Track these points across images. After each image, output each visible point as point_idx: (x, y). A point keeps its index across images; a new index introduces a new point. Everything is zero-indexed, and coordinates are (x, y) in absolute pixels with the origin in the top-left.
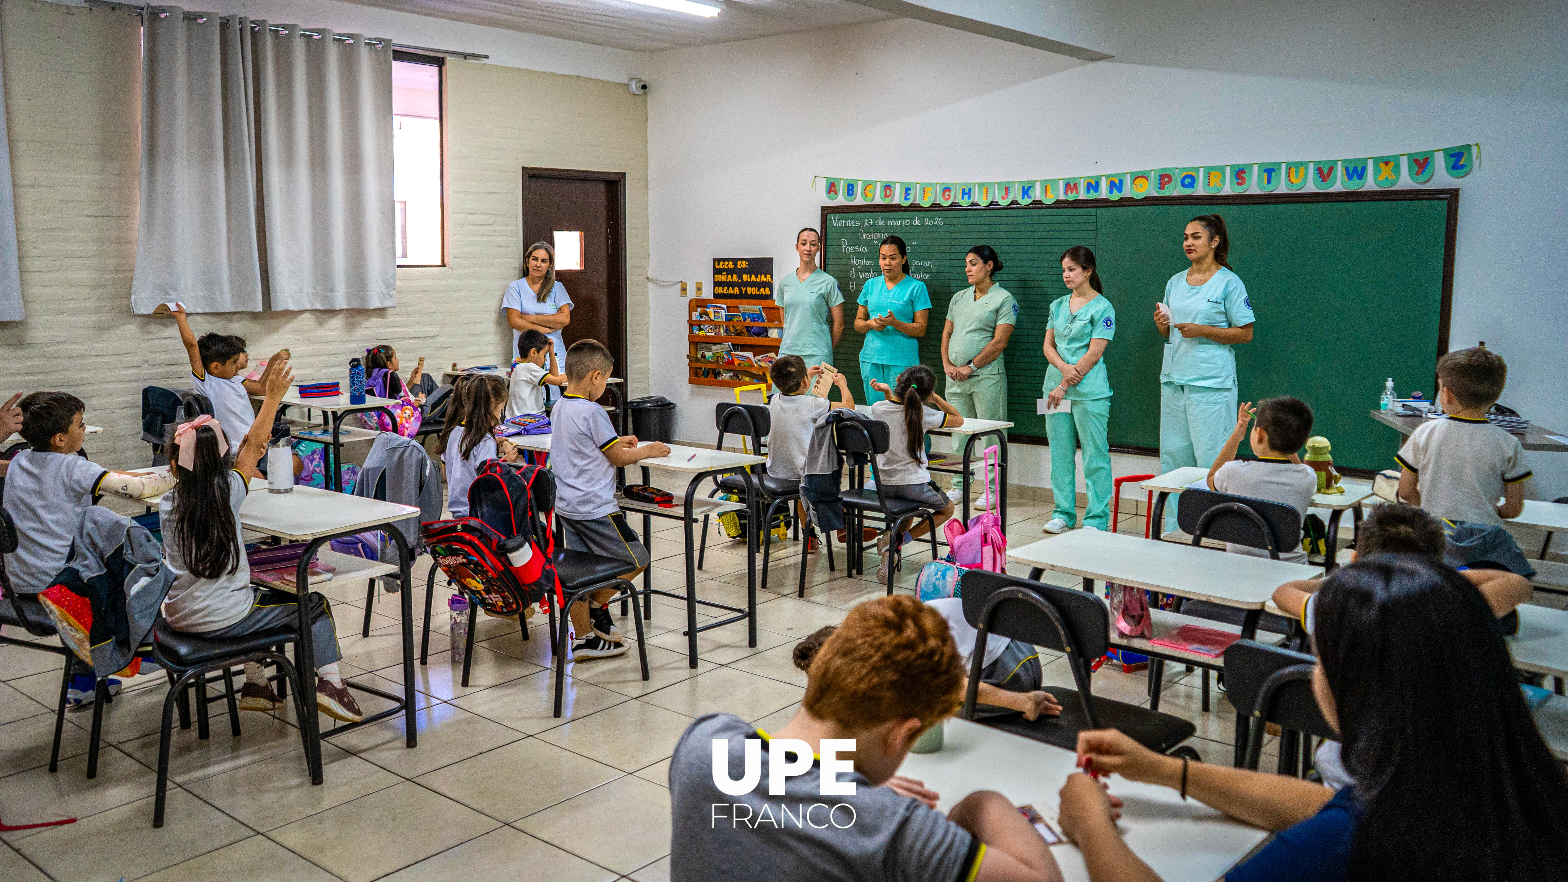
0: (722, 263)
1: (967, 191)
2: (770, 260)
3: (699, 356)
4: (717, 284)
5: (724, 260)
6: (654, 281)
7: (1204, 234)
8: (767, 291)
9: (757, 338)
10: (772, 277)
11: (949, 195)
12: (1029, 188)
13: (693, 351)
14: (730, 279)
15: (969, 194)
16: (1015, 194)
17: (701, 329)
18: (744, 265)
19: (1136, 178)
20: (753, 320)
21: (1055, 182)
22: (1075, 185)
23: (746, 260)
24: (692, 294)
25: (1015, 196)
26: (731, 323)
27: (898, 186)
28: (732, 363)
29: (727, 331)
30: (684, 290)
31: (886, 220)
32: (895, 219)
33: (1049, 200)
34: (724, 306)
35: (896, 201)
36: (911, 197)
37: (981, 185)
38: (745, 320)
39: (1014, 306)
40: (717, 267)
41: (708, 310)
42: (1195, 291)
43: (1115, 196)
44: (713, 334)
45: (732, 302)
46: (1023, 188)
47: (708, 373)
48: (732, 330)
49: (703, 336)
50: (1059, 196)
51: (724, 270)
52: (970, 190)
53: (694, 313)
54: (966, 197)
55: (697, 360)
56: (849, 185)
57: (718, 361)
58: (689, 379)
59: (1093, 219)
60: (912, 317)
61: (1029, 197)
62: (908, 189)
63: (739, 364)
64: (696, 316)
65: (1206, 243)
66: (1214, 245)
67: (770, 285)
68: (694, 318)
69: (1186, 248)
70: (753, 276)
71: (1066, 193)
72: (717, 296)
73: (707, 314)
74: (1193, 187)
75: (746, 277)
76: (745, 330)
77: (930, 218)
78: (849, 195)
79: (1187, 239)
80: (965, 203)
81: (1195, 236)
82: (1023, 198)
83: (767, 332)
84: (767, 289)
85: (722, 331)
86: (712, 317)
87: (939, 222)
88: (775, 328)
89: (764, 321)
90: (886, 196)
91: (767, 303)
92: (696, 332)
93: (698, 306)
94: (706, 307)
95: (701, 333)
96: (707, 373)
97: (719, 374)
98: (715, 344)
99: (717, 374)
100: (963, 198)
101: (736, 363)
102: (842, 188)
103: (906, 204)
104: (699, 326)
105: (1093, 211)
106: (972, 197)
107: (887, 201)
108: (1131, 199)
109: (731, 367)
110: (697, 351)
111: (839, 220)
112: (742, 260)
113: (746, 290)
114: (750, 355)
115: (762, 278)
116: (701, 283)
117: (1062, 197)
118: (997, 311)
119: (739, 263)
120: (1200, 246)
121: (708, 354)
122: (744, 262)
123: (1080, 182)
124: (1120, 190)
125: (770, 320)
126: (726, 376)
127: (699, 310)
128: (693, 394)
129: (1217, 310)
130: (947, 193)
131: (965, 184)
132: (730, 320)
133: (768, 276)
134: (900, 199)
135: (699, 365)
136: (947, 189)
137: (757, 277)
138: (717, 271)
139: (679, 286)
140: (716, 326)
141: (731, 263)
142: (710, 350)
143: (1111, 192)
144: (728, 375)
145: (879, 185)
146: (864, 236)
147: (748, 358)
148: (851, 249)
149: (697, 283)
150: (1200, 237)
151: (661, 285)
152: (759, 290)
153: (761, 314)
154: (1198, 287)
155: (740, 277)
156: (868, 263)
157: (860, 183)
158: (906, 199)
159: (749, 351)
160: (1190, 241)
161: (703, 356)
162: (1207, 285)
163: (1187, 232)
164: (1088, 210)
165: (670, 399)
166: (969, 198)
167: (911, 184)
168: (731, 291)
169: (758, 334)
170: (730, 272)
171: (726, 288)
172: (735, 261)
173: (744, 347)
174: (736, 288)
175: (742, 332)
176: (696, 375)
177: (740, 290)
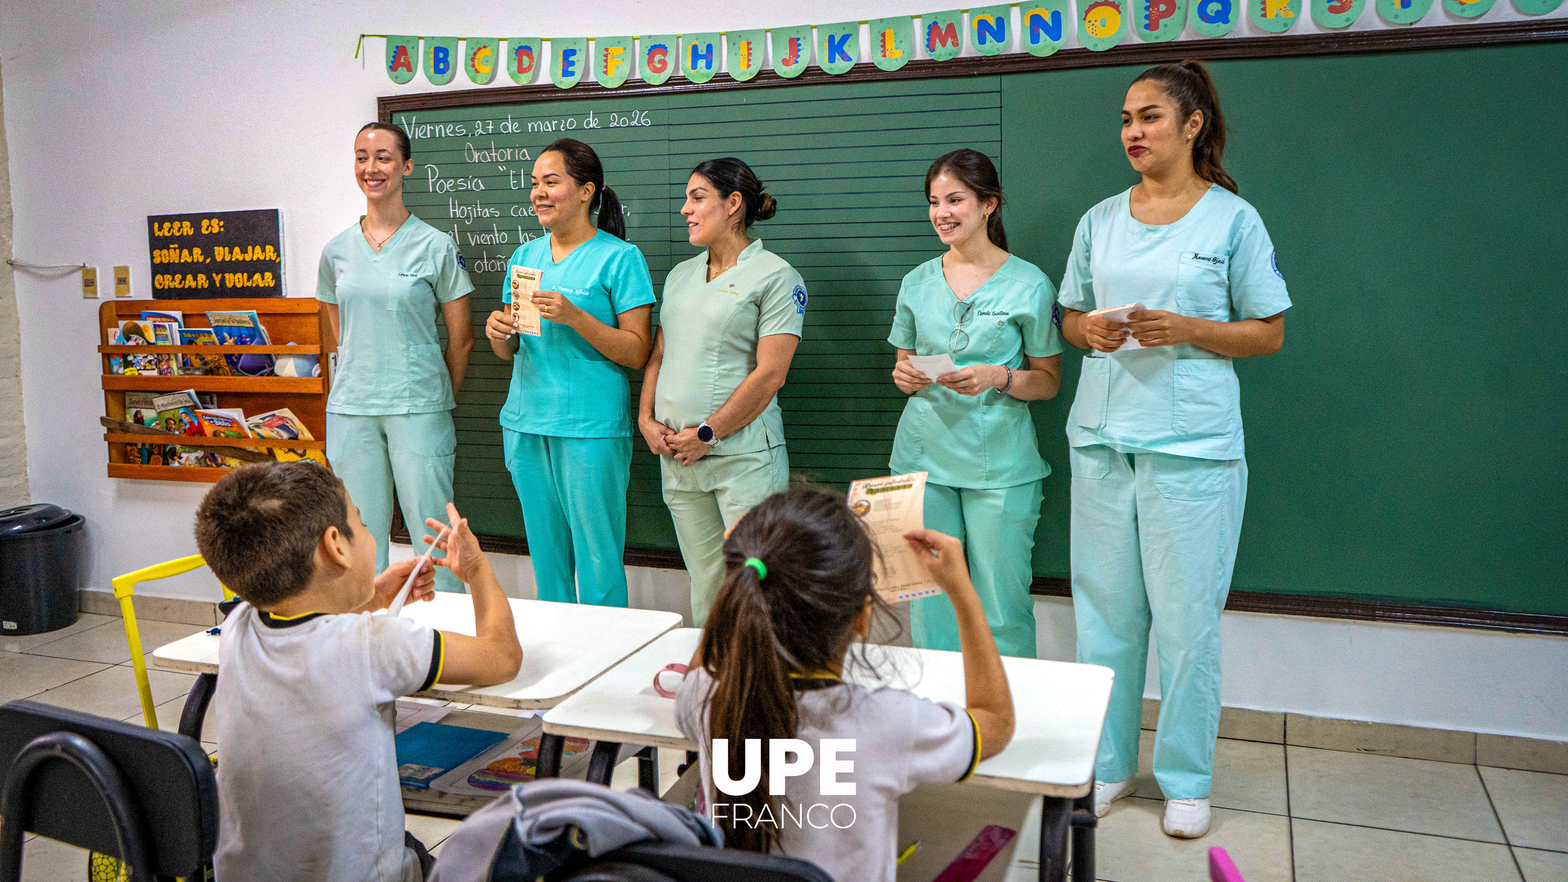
0: (167, 225)
1: (702, 50)
2: (272, 216)
3: (130, 420)
4: (158, 269)
5: (172, 219)
6: (24, 268)
7: (1169, 109)
8: (268, 280)
9: (251, 378)
10: (277, 251)
11: (664, 63)
12: (845, 38)
13: (115, 409)
14: (186, 257)
15: (708, 57)
16: (813, 52)
17: (127, 364)
18: (216, 226)
19: (1092, 7)
20: (241, 341)
21: (902, 23)
22: (951, 28)
23: (221, 216)
24: (106, 291)
25: (813, 58)
26: (192, 349)
27: (547, 47)
28: (200, 431)
29: (186, 365)
30: (89, 283)
31: (521, 119)
32: (543, 118)
33: (892, 63)
34: (178, 314)
35: (544, 78)
36: (578, 70)
37: (733, 37)
38: (222, 341)
39: (798, 293)
40: (157, 233)
41: (141, 323)
42: (1156, 236)
43: (1046, 47)
44: (155, 373)
45: (193, 305)
46: (831, 38)
47: (150, 453)
48: (197, 362)
49: (132, 378)
50: (913, 52)
51: (172, 239)
52: (709, 47)
53: (111, 331)
54: (702, 63)
55: (124, 428)
56: (437, 50)
57: (168, 429)
58: (109, 467)
59: (995, 99)
60: (612, 322)
61: (846, 58)
62: (569, 53)
63: (215, 434)
64: (115, 335)
65: (1173, 131)
66: (1192, 132)
67: (274, 267)
68: (112, 342)
69: (1128, 145)
70: (237, 250)
71: (931, 47)
72: (160, 294)
73: (140, 332)
74: (1226, 21)
75: (221, 253)
76: (223, 362)
77: (621, 113)
78: (437, 71)
79: (1127, 122)
80: (700, 76)
81: (1147, 115)
82: (832, 60)
83: (272, 364)
84: (268, 275)
85: (174, 365)
86: (151, 336)
87: (640, 119)
88: (290, 355)
89: (264, 343)
90: (521, 70)
91: (271, 305)
92: (118, 369)
93: (121, 317)
94: (139, 317)
95: (129, 372)
96: (147, 454)
97: (173, 454)
98: (162, 393)
99: (169, 455)
100: (694, 67)
101: (208, 430)
102: (422, 58)
103: (567, 83)
104: (125, 356)
105: (992, 82)
106: (715, 64)
107: (524, 80)
108: (1083, 53)
109: (197, 440)
110: (124, 408)
111: (418, 124)
112: (210, 216)
113: (223, 279)
114: (236, 414)
115: (256, 254)
116: (125, 269)
117: (921, 54)
118: (758, 303)
119: (205, 223)
120: (1159, 137)
121: (148, 414)
122: (215, 222)
123: (961, 23)
124: (1055, 32)
125: (275, 341)
126: (189, 458)
127: (122, 323)
128: (120, 495)
129: (1215, 279)
130: (658, 57)
131: (697, 36)
132: (191, 342)
133: (269, 248)
134: (552, 73)
135: (128, 438)
136: (657, 49)
137: (244, 251)
138: (157, 243)
139: (78, 276)
140: (161, 356)
141: (187, 224)
142: (150, 405)
143: (1035, 39)
144: (193, 456)
145: (504, 47)
146: (476, 155)
147: (233, 421)
148: (448, 186)
149: (117, 269)
150: (1157, 117)
151: (42, 277)
152: (250, 277)
153: (255, 329)
154: (1165, 228)
155: (208, 252)
156: (487, 212)
157: (462, 45)
158: (566, 73)
159: (238, 406)
160: (1135, 129)
161: (139, 420)
162: (1185, 222)
163: (1127, 107)
164: (981, 80)
165: (68, 506)
166: (709, 66)
167: (575, 40)
168: (190, 282)
169: (253, 370)
170: (185, 243)
171: (178, 277)
172: (196, 219)
173: (225, 399)
174: (201, 277)
175: (218, 368)
176: (126, 457)
177: (210, 278)
